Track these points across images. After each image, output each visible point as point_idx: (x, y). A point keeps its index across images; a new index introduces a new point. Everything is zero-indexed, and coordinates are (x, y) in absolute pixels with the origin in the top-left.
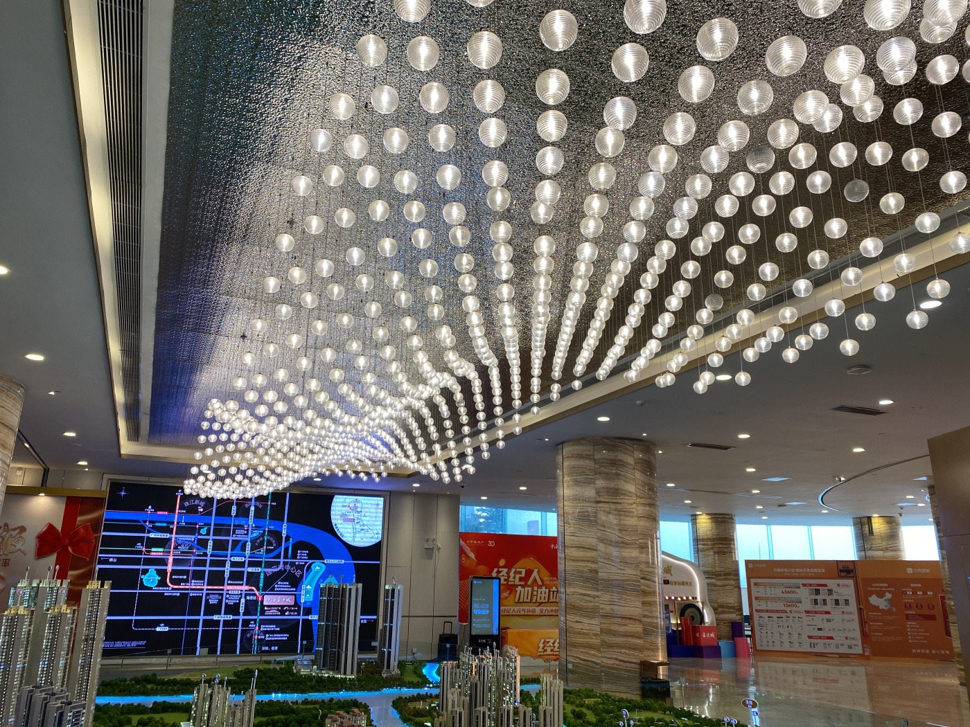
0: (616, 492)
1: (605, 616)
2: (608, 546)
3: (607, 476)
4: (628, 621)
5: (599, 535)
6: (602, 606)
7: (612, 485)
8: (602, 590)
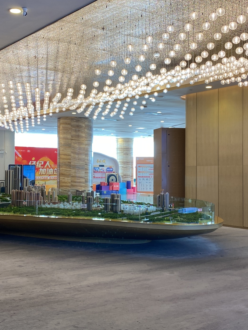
0: (78, 136)
1: (72, 177)
2: (74, 154)
3: (76, 131)
4: (80, 178)
5: (72, 150)
6: (72, 174)
7: (77, 134)
8: (72, 169)
